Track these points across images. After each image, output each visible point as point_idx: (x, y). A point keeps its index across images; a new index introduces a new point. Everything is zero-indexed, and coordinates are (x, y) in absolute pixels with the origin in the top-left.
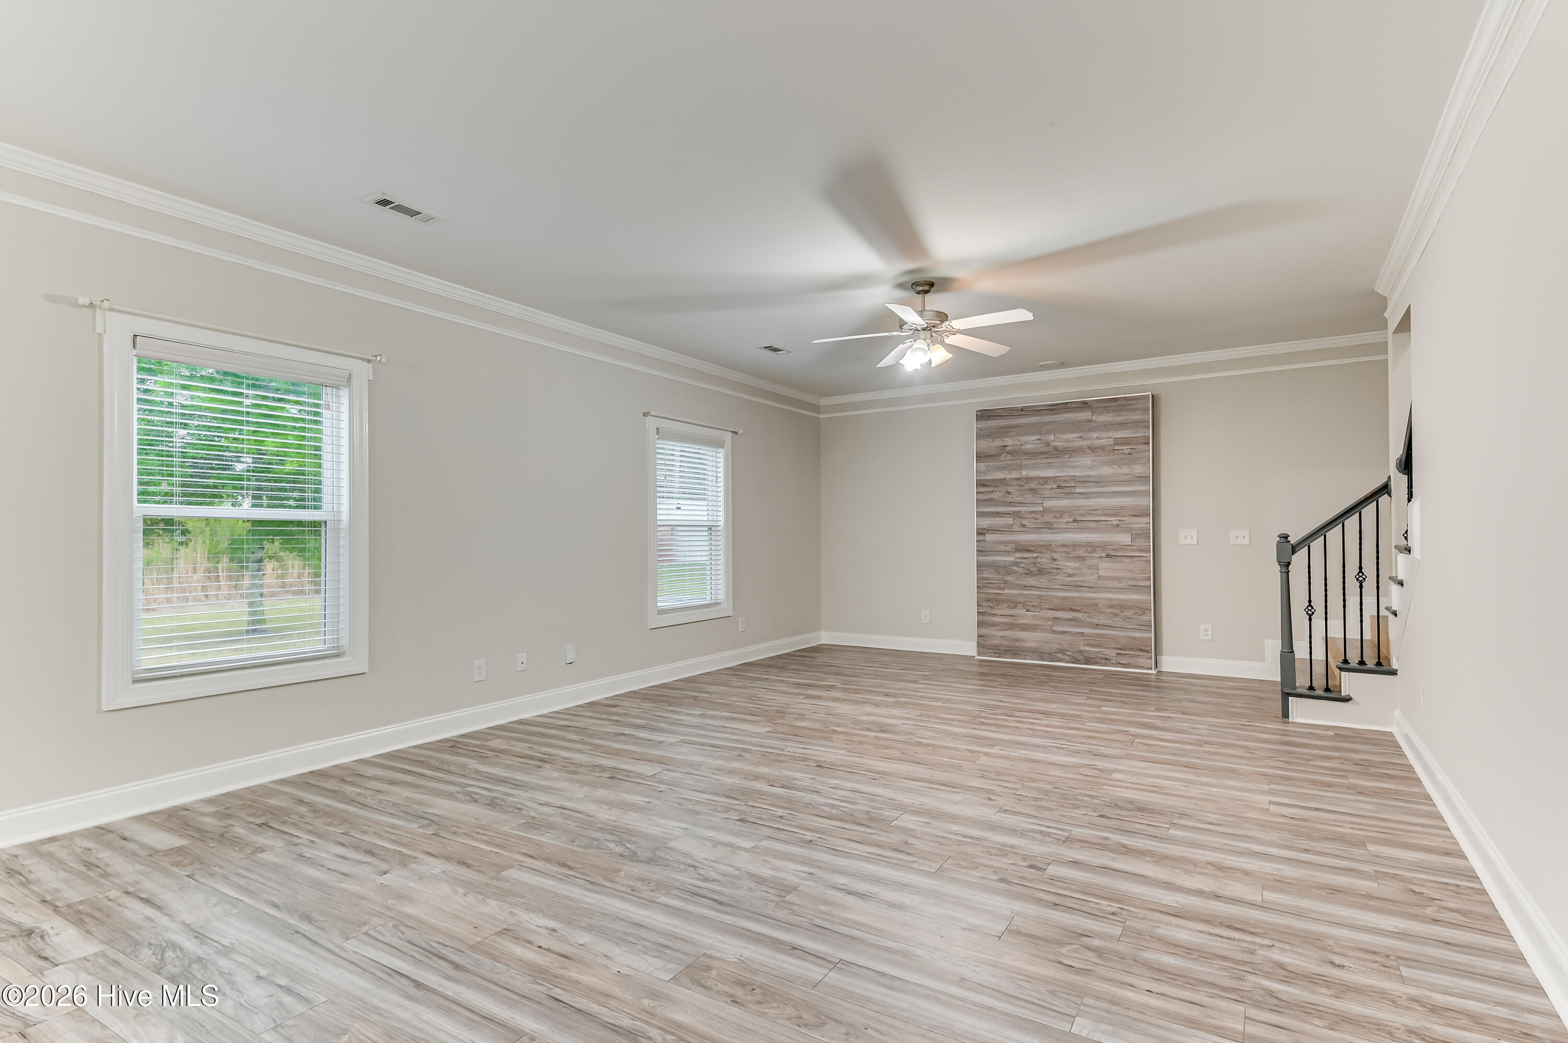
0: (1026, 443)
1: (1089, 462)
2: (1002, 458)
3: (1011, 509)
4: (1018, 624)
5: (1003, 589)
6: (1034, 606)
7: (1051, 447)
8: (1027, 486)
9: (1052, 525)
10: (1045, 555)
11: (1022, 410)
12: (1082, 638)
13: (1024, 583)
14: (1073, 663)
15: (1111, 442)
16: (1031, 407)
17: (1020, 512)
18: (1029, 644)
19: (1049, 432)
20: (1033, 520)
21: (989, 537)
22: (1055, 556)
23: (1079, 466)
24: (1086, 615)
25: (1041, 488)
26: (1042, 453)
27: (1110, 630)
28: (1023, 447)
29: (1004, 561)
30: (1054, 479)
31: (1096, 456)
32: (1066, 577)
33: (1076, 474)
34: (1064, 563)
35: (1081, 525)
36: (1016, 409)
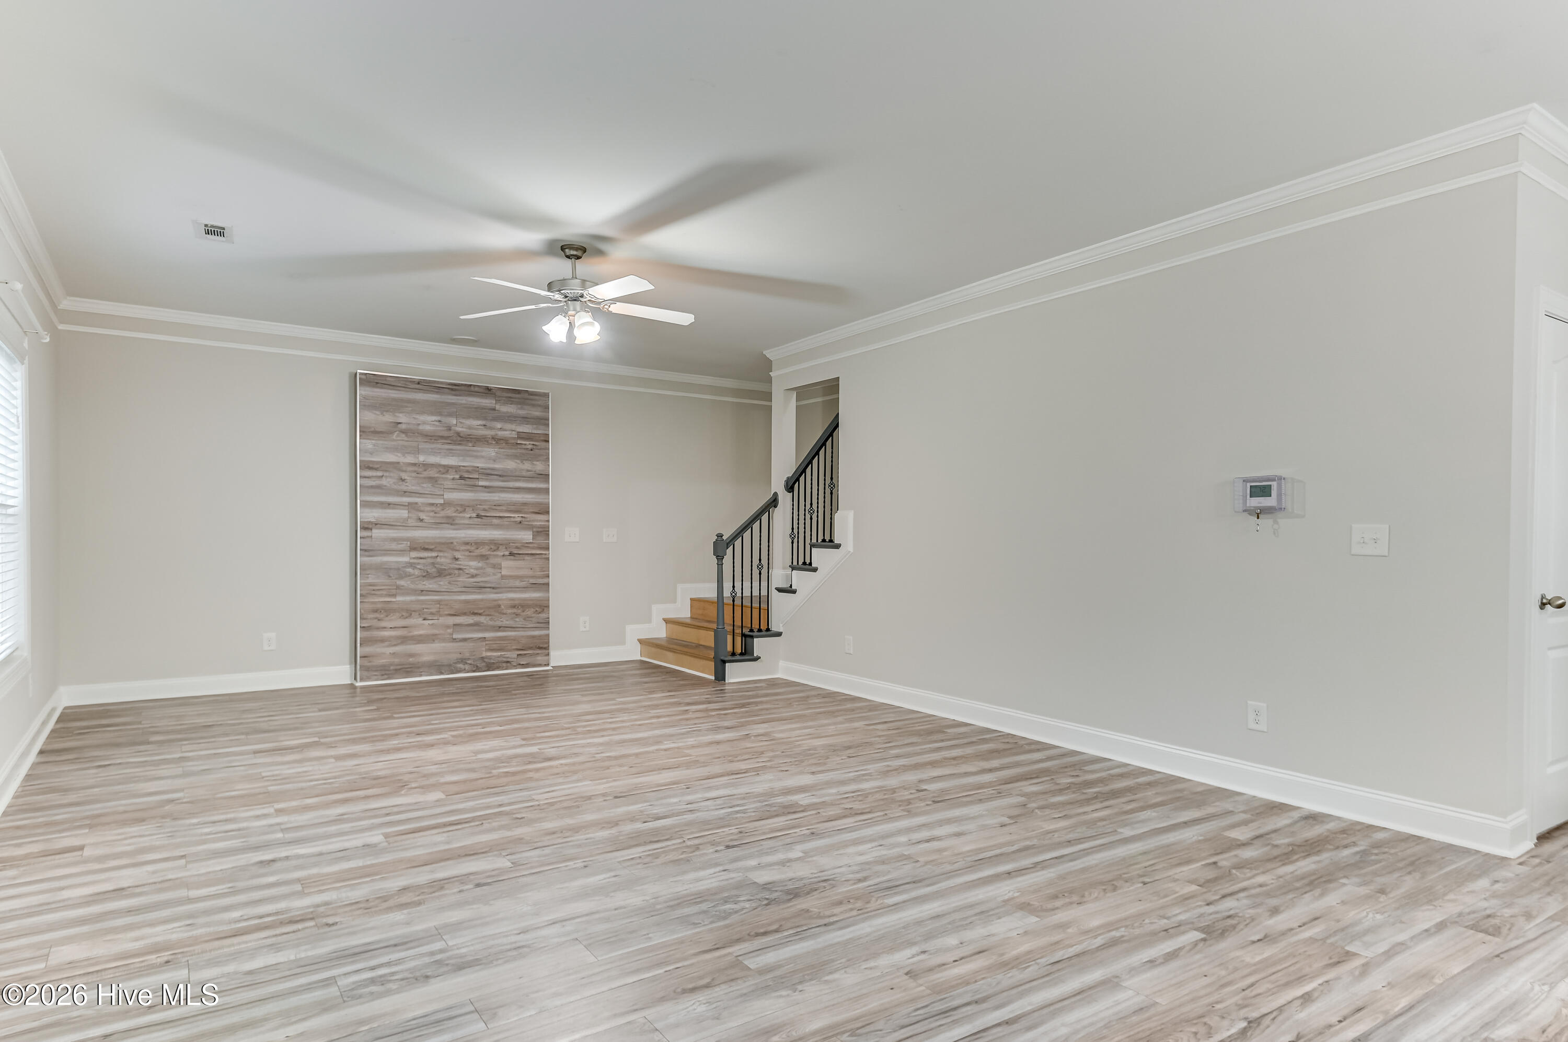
0: (424, 423)
1: (493, 454)
2: (394, 437)
3: (406, 500)
4: (413, 636)
5: (394, 596)
6: (432, 614)
7: (452, 432)
8: (425, 474)
9: (454, 520)
10: (446, 554)
11: (419, 383)
12: (484, 643)
13: (421, 587)
14: (474, 671)
15: (514, 435)
16: (430, 382)
17: (416, 503)
18: (426, 658)
19: (450, 415)
20: (432, 514)
21: (376, 533)
22: (458, 555)
23: (482, 457)
24: (488, 618)
25: (443, 478)
26: (442, 437)
27: (512, 631)
28: (421, 427)
29: (397, 562)
30: (457, 469)
31: (500, 448)
32: (469, 577)
33: (480, 465)
34: (466, 563)
35: (485, 520)
36: (412, 381)
